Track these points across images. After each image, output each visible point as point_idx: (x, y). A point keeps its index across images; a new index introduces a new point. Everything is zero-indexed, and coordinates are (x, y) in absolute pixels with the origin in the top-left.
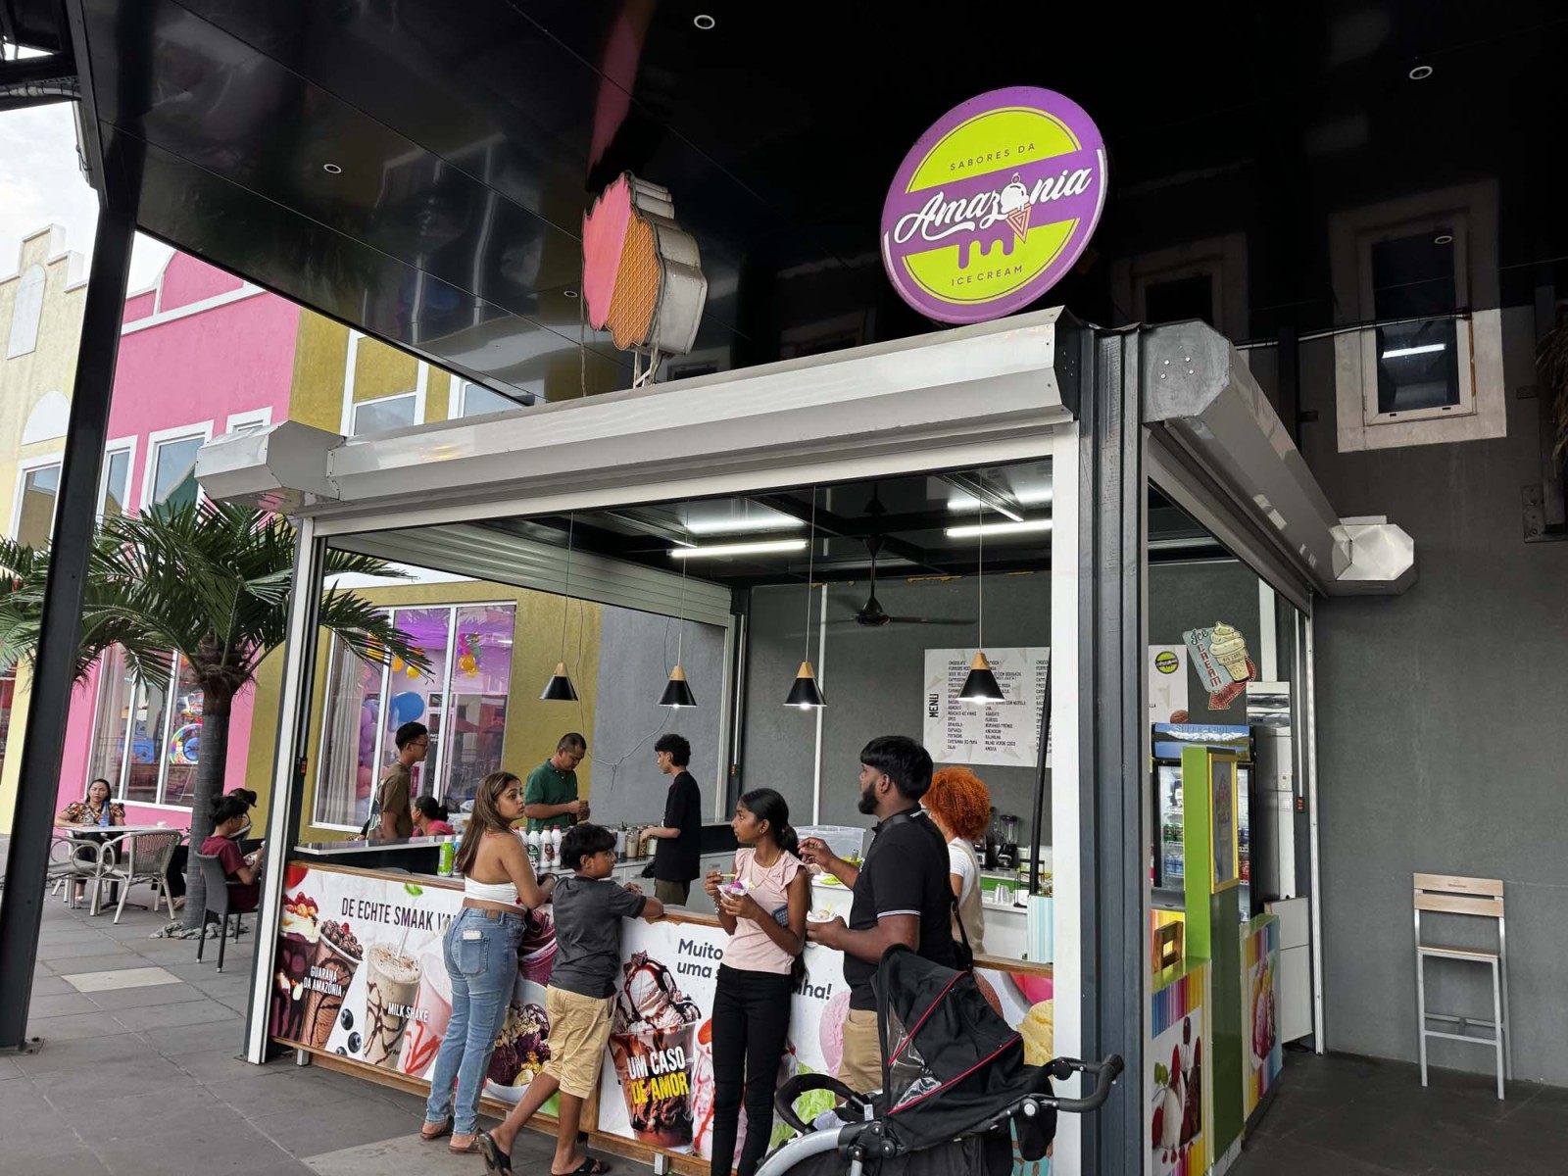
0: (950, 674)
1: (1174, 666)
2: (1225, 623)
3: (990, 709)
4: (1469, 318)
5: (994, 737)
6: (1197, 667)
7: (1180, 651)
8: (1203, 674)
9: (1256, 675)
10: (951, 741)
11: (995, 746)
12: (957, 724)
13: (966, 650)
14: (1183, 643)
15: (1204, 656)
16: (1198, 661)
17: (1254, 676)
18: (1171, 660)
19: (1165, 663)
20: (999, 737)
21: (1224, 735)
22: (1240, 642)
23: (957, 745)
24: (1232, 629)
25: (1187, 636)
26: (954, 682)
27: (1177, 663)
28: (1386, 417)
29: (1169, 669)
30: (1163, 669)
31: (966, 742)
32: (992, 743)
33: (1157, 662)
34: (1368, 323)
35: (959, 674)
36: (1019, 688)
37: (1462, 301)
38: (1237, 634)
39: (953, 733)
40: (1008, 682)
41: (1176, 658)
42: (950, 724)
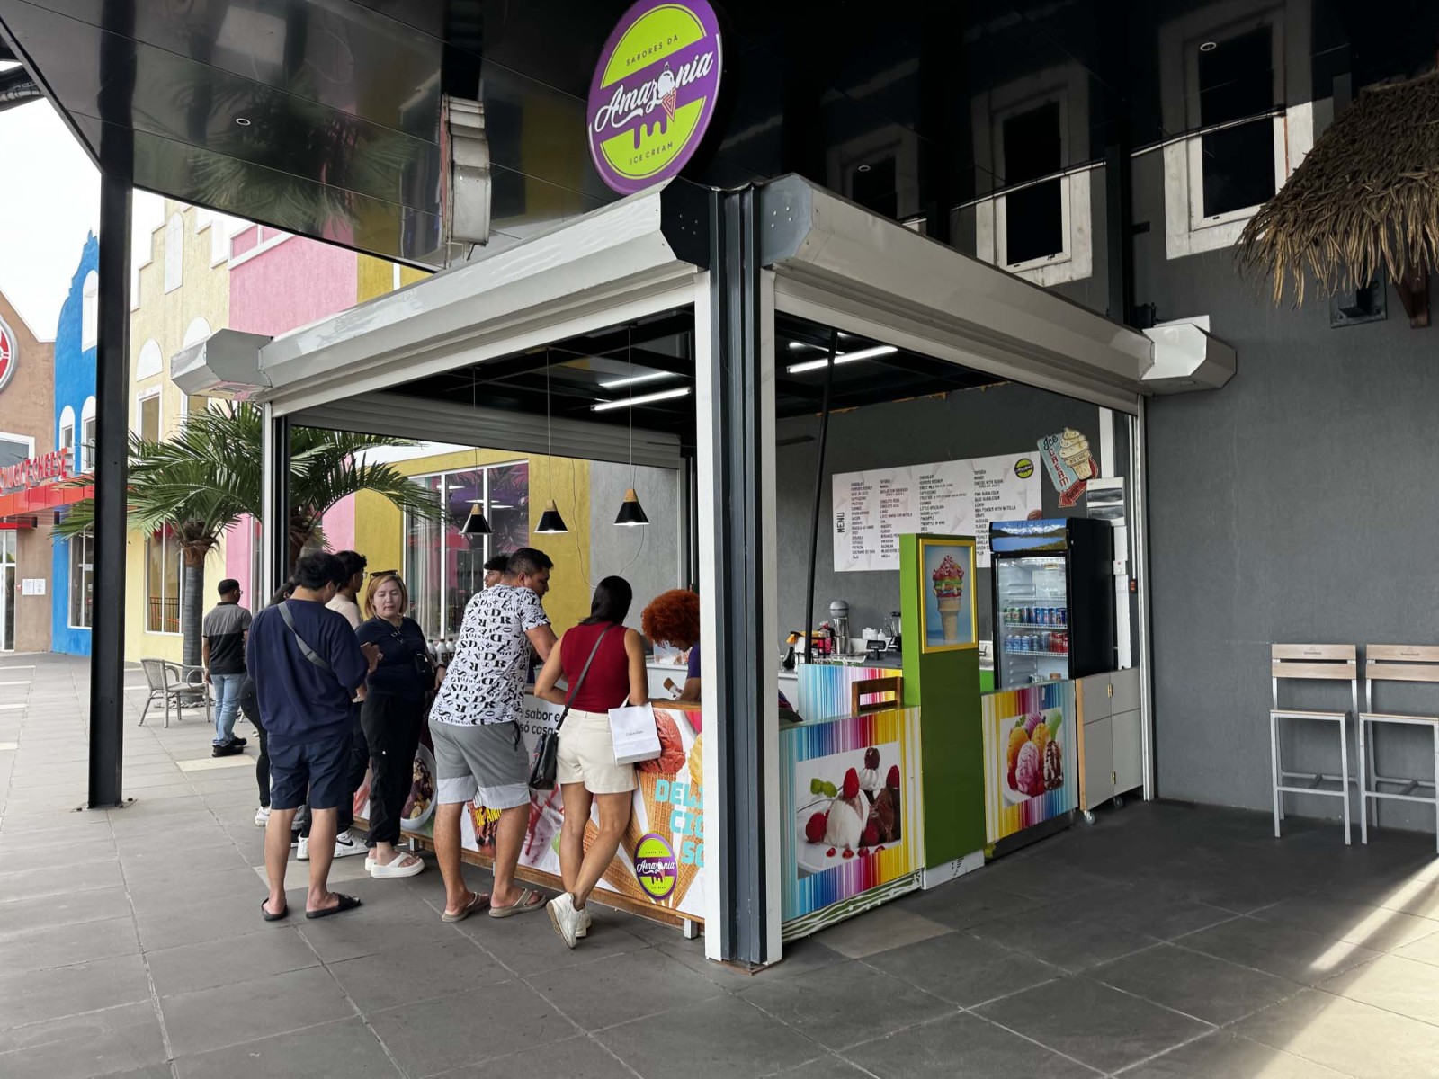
0: (853, 494)
1: (1030, 471)
2: (1072, 428)
3: (884, 522)
4: (1284, 115)
5: (888, 546)
6: (1049, 470)
7: (1035, 457)
8: (1054, 476)
9: (1096, 473)
10: (854, 552)
11: (889, 553)
12: (859, 538)
13: (864, 472)
14: (1037, 449)
15: (1055, 459)
16: (1050, 465)
17: (1097, 474)
18: (1027, 465)
19: (1022, 469)
20: (892, 546)
21: (1046, 528)
22: (1085, 445)
23: (859, 555)
24: (1078, 434)
25: (1040, 443)
26: (855, 501)
27: (1032, 469)
28: (1210, 221)
29: (1026, 474)
30: (1021, 474)
31: (867, 551)
32: (887, 551)
33: (1016, 469)
34: (1193, 131)
35: (859, 494)
36: (906, 502)
37: (1278, 100)
38: (1082, 438)
39: (856, 545)
40: (897, 497)
41: (1032, 463)
42: (854, 538)
